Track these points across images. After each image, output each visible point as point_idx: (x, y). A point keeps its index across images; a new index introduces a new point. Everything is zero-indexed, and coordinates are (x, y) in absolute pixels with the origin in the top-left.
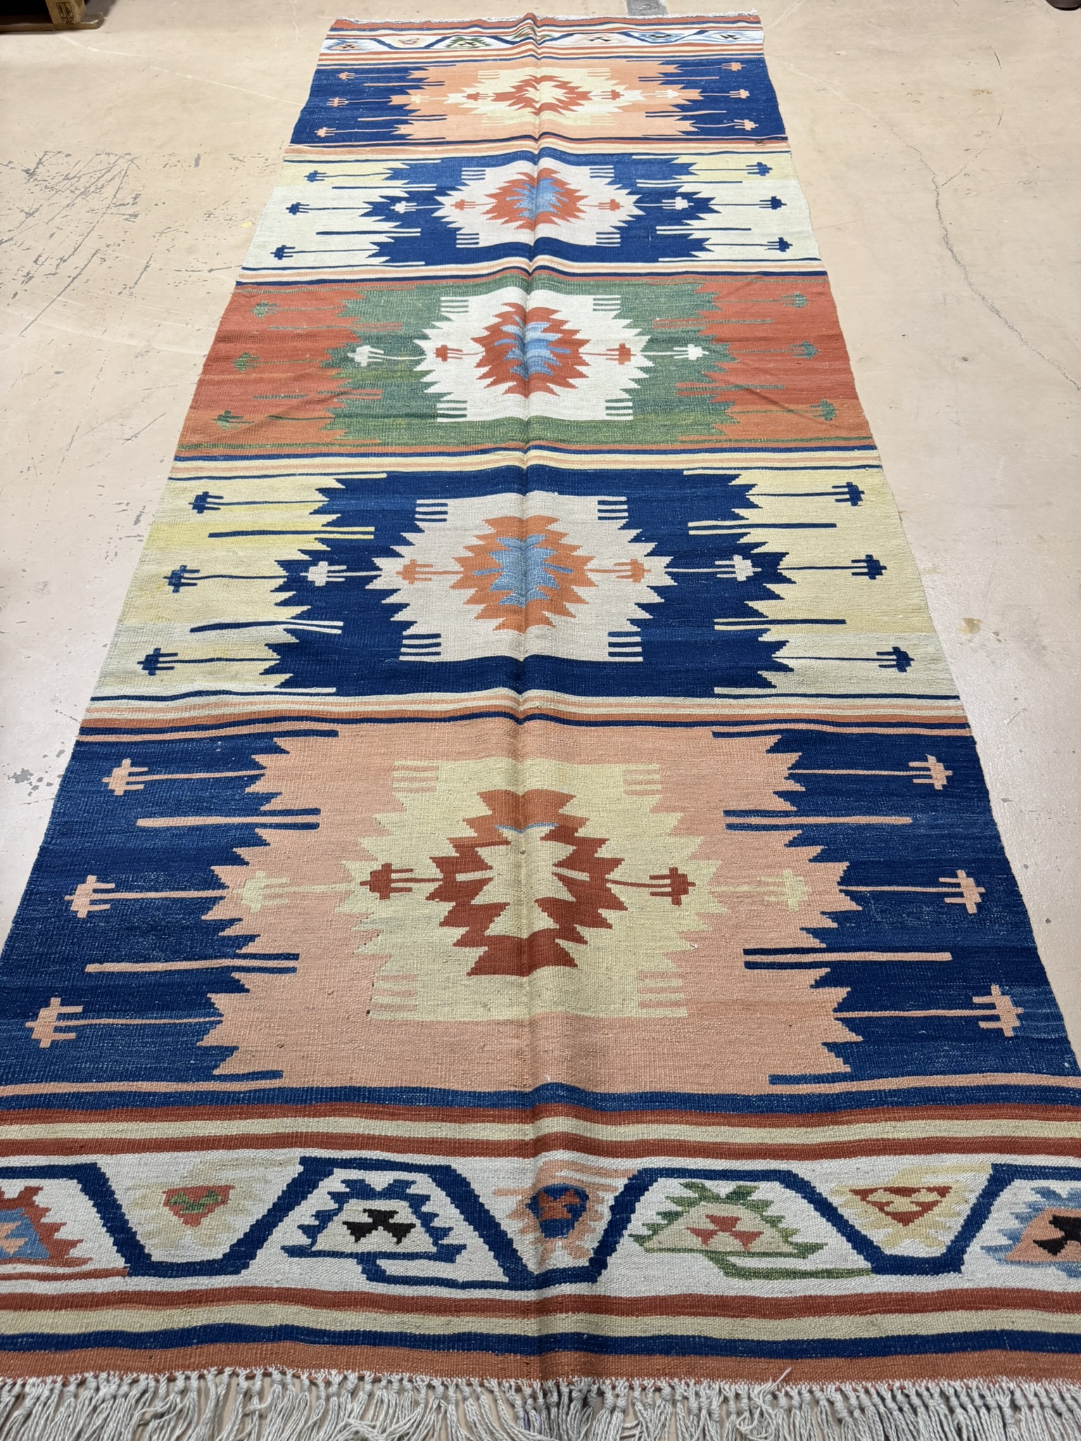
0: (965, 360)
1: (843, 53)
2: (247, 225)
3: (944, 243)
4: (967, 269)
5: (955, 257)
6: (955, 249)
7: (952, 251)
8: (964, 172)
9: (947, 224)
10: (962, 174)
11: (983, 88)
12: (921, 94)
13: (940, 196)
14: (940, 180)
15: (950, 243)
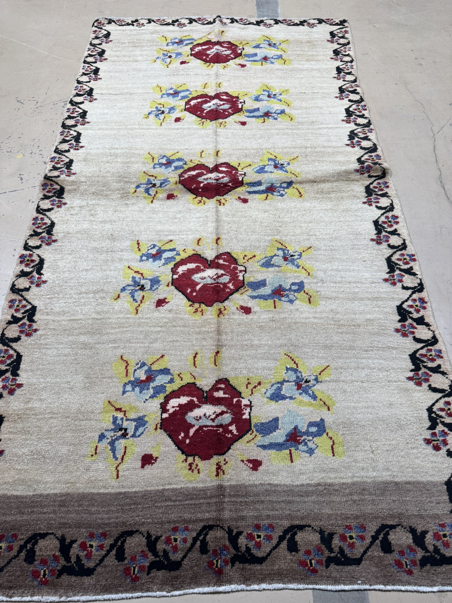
1: (377, 25)
2: (20, 156)
3: (439, 182)
5: (446, 195)
6: (446, 187)
7: (444, 189)
8: (449, 122)
9: (441, 166)
10: (448, 124)
12: (423, 59)
13: (436, 142)
14: (436, 129)
15: (443, 182)
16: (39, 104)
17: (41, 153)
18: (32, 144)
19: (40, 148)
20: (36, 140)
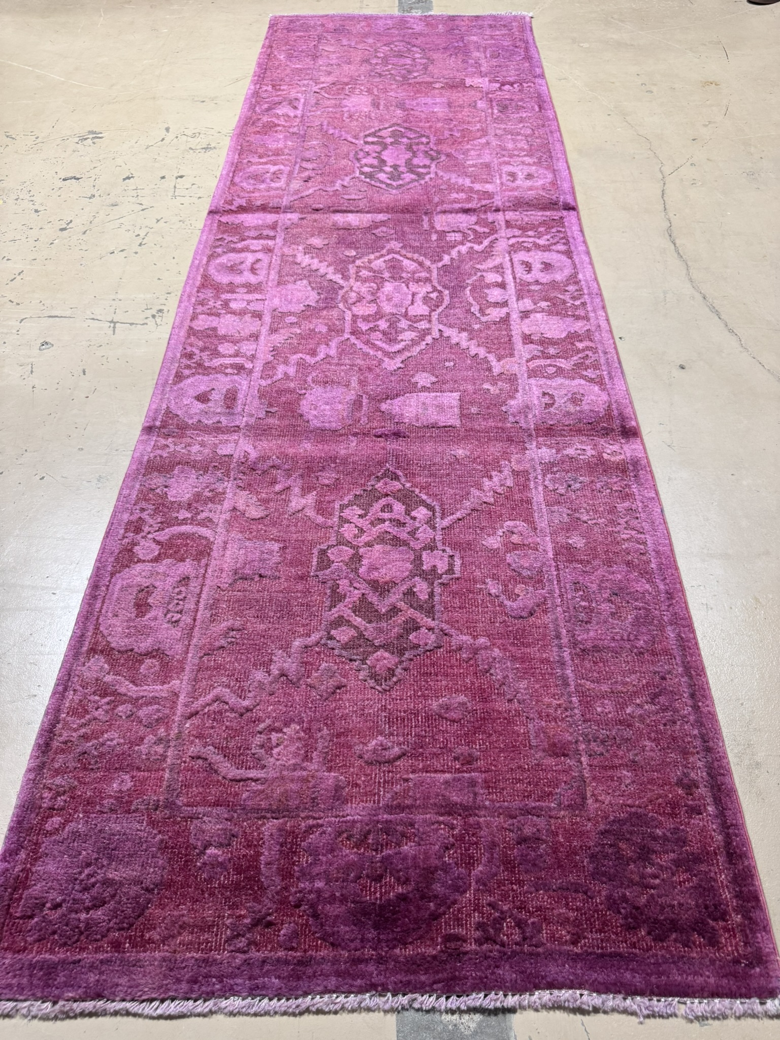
0: (682, 367)
1: (586, 45)
3: (667, 236)
4: (690, 263)
5: (677, 251)
6: (678, 242)
7: (675, 244)
8: (690, 162)
9: (671, 215)
10: (688, 164)
11: (710, 80)
12: (655, 85)
13: (666, 186)
14: (667, 170)
15: (674, 235)
16: (39, 140)
17: (32, 198)
18: (20, 188)
19: (31, 194)
20: (28, 183)
